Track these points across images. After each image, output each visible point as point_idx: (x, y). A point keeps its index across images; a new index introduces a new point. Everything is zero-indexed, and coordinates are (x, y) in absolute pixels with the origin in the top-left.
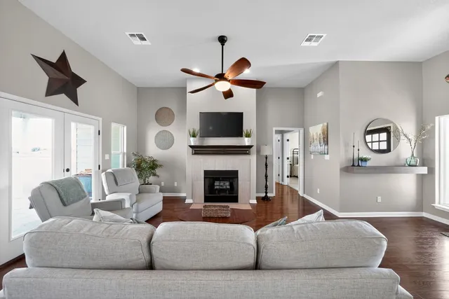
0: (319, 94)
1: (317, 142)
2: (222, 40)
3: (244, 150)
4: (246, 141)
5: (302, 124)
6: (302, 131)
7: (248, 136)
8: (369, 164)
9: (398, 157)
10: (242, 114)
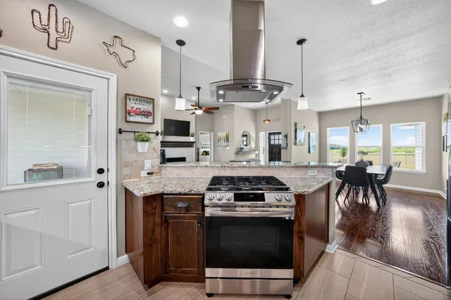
0: (224, 117)
1: (223, 141)
2: (199, 89)
3: (190, 145)
4: (192, 139)
5: (212, 130)
6: (212, 135)
7: (192, 136)
8: (244, 150)
9: (251, 148)
10: (189, 122)
